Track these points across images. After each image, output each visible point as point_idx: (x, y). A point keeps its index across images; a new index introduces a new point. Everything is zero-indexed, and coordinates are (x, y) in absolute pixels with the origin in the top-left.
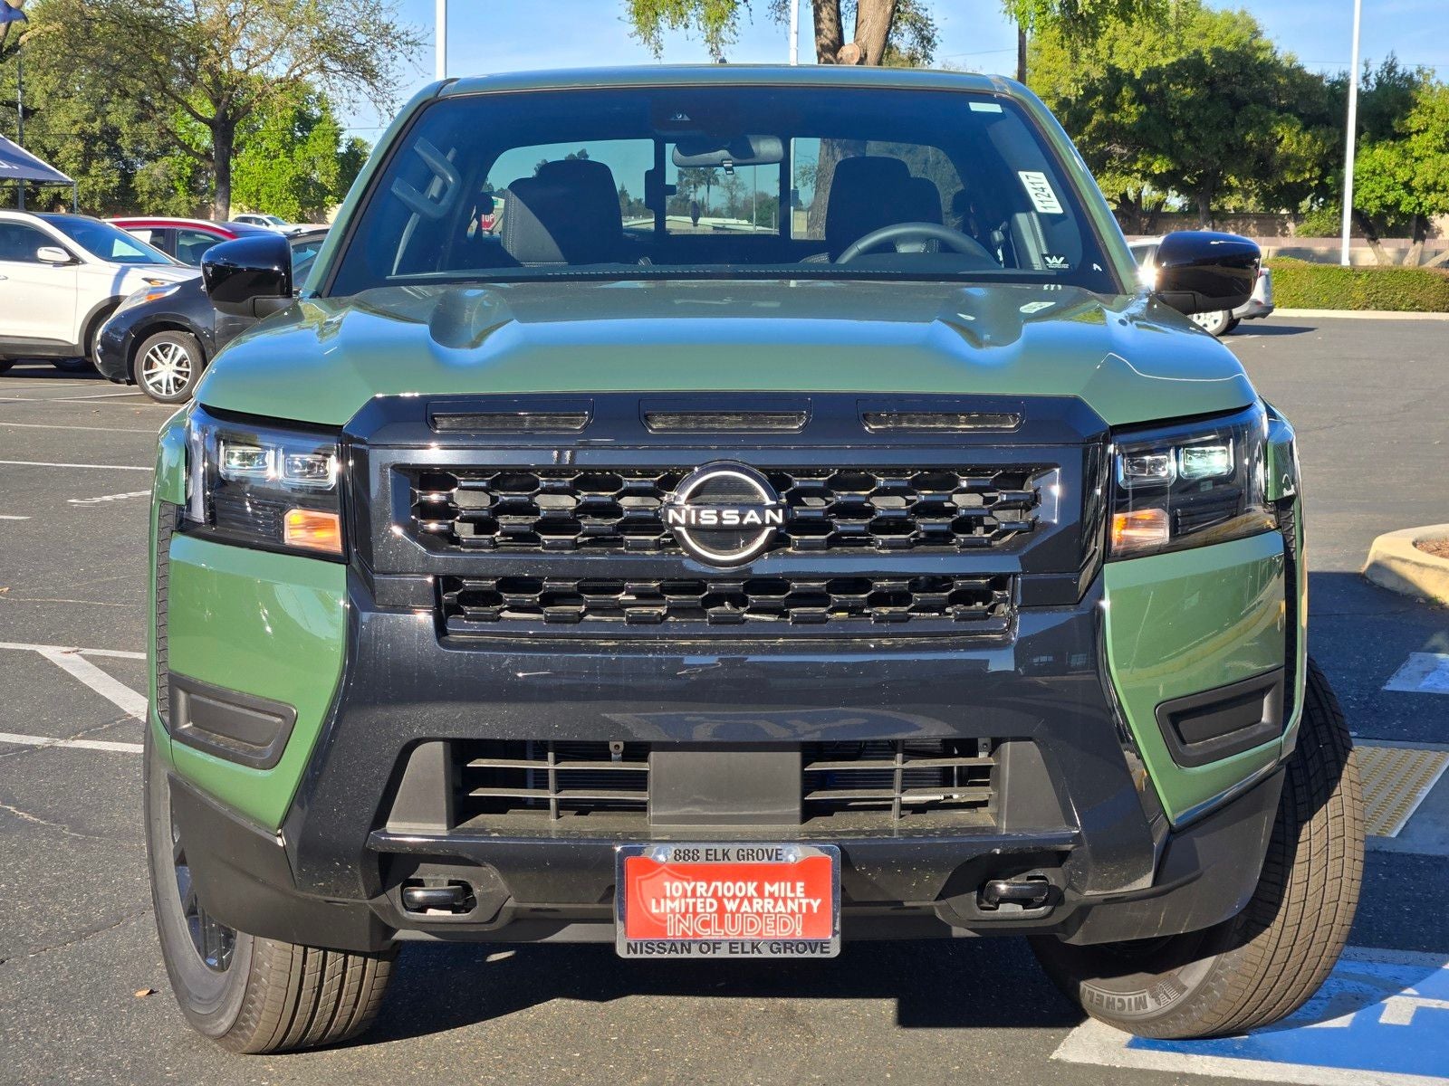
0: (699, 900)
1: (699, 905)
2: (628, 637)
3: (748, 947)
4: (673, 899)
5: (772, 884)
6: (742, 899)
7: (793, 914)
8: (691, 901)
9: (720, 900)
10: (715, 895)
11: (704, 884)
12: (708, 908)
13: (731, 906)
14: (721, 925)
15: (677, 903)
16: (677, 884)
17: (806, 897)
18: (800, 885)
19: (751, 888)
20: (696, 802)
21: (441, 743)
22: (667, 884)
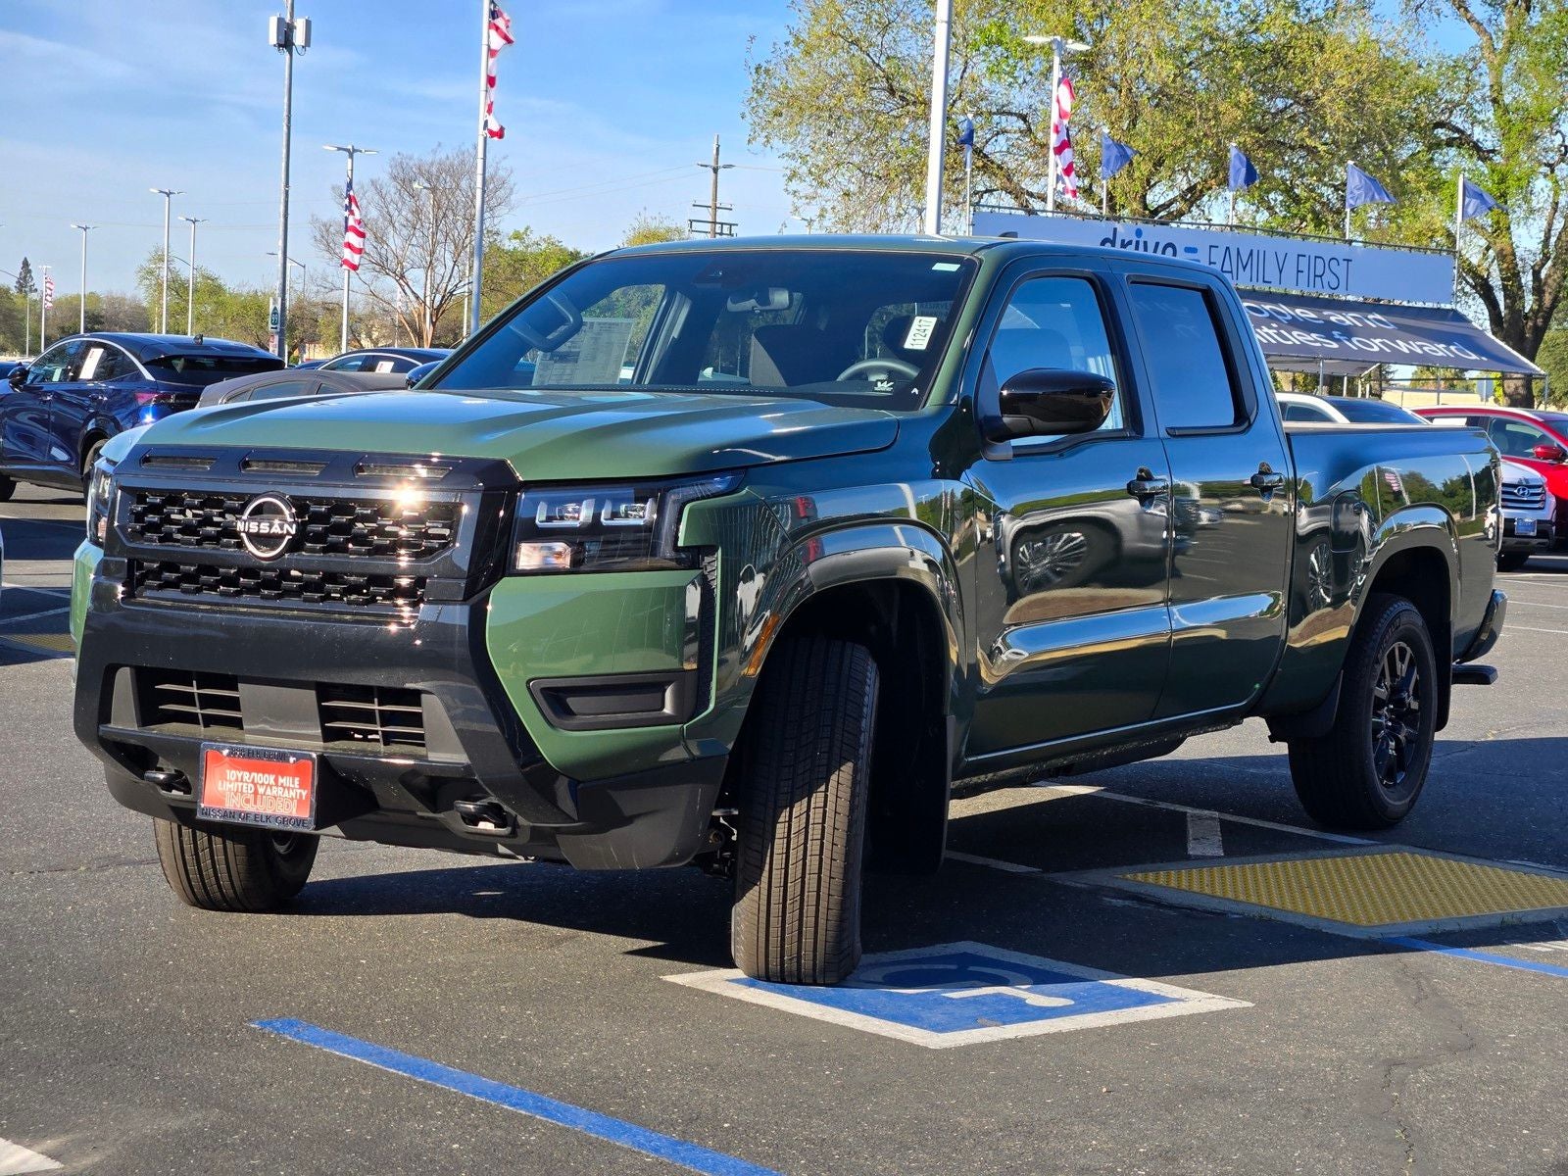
0: (245, 784)
1: (245, 788)
2: (217, 604)
3: (264, 819)
4: (231, 782)
5: (283, 778)
6: (267, 786)
7: (292, 799)
8: (240, 784)
9: (255, 785)
10: (253, 782)
11: (248, 774)
12: (249, 789)
13: (261, 790)
14: (255, 803)
15: (232, 785)
16: (233, 772)
17: (300, 788)
18: (297, 779)
19: (272, 778)
20: (265, 722)
21: (128, 668)
22: (228, 772)
